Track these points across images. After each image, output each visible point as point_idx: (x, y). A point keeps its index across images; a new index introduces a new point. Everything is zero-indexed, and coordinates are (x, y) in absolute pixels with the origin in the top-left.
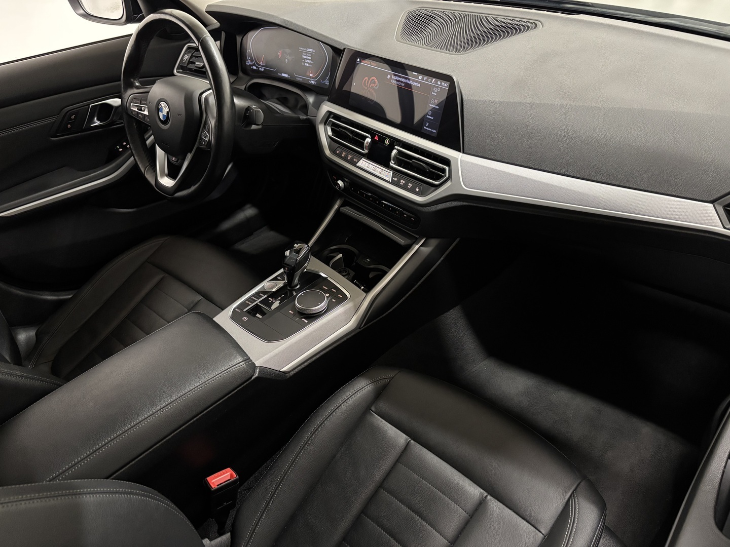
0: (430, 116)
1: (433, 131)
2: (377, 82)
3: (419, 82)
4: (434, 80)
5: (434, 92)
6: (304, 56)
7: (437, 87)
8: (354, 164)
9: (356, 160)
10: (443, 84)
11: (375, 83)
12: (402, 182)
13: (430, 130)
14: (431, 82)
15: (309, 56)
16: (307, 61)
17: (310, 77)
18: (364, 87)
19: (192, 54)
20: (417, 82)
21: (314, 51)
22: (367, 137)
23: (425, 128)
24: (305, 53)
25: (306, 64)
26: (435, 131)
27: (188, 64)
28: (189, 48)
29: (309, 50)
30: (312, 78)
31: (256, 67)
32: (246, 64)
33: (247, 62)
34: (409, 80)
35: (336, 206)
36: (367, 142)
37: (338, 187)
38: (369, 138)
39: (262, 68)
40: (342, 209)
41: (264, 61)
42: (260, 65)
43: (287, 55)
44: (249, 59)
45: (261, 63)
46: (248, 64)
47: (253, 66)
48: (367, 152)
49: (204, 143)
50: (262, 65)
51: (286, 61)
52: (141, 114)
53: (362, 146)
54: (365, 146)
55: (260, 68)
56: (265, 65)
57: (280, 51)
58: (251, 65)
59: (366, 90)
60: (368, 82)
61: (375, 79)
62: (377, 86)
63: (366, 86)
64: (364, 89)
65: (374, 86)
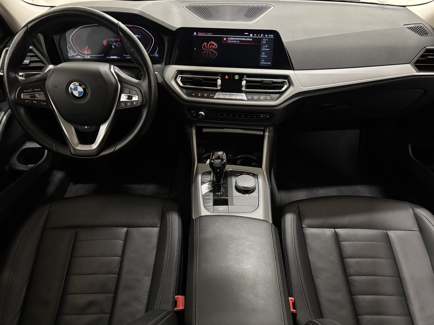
0: (264, 55)
1: (268, 63)
2: (215, 44)
3: (251, 38)
4: (262, 35)
5: (264, 41)
7: (266, 38)
8: (212, 98)
9: (213, 95)
10: (270, 35)
11: (213, 45)
12: (256, 97)
13: (266, 63)
14: (260, 36)
18: (205, 49)
20: (249, 38)
21: (140, 36)
22: (218, 79)
23: (261, 63)
26: (270, 63)
31: (81, 56)
32: (69, 55)
33: (69, 54)
34: (242, 38)
35: (194, 131)
36: (219, 82)
37: (201, 116)
38: (220, 79)
39: (87, 56)
40: (205, 130)
41: (89, 50)
42: (85, 54)
43: (113, 43)
44: (71, 52)
45: (86, 53)
46: (71, 55)
47: (76, 56)
48: (220, 88)
49: (129, 104)
50: (87, 54)
51: (113, 47)
52: (36, 100)
53: (216, 85)
54: (218, 85)
55: (86, 56)
56: (90, 53)
57: (104, 41)
58: (74, 56)
59: (207, 51)
60: (207, 46)
61: (213, 43)
62: (216, 46)
63: (206, 48)
64: (205, 51)
65: (214, 47)
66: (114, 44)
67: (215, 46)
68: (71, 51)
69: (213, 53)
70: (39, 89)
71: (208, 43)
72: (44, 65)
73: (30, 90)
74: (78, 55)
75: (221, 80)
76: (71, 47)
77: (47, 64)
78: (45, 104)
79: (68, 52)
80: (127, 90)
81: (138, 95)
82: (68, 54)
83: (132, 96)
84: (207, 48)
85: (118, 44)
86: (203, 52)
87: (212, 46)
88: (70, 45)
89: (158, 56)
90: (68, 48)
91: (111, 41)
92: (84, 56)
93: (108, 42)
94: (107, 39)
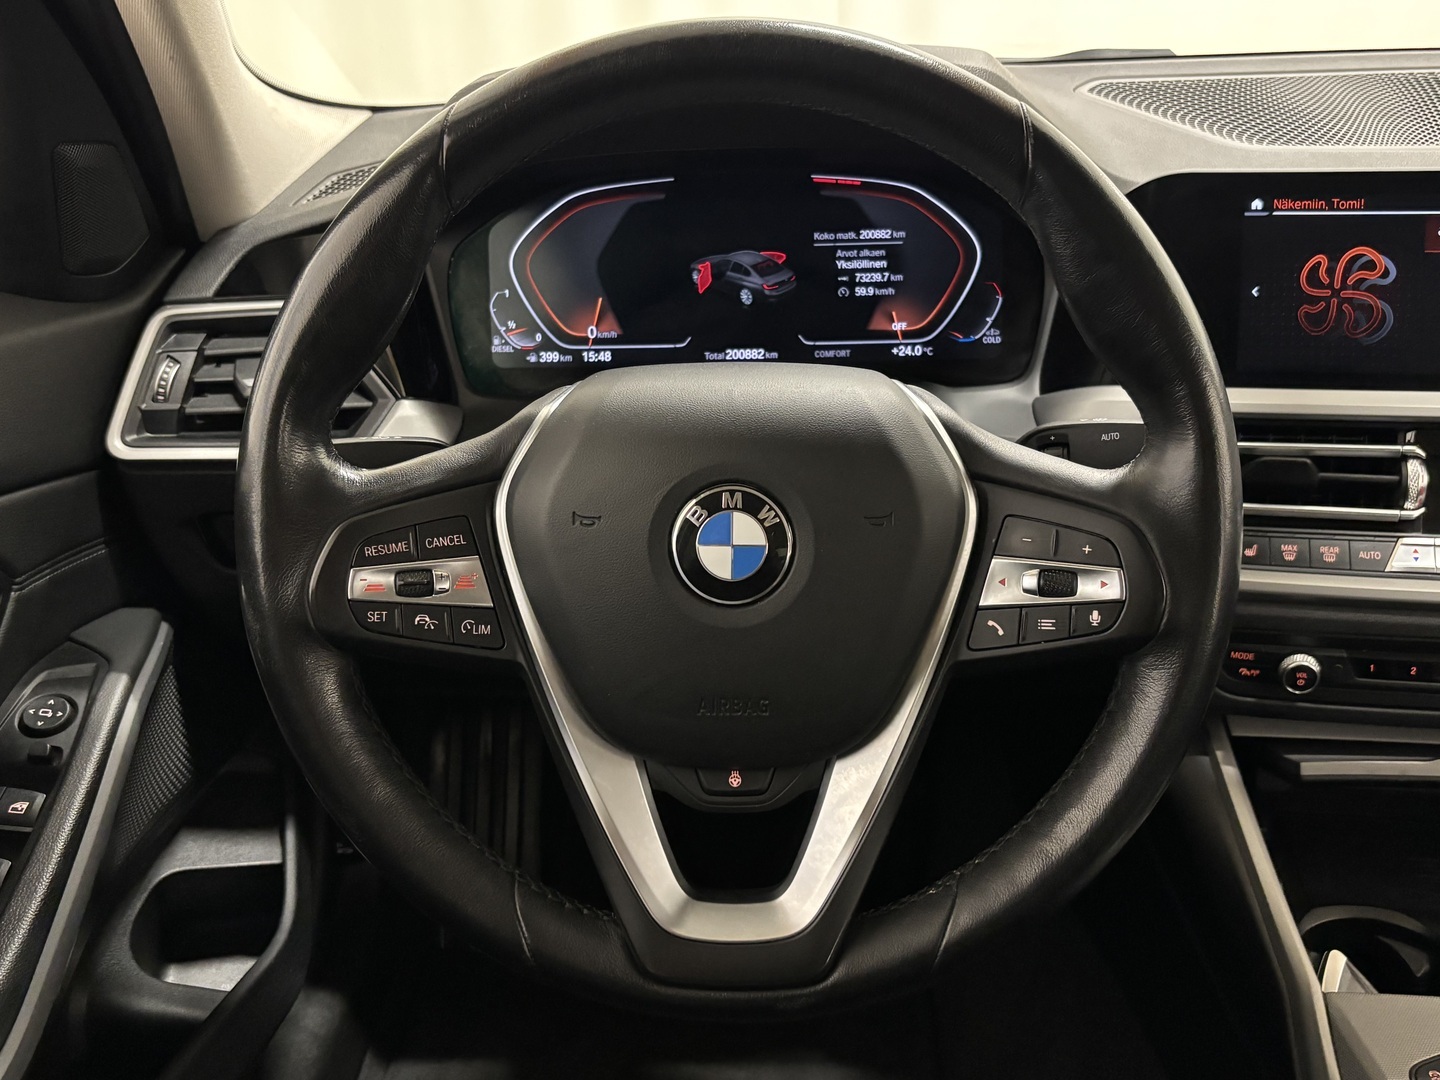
2: (1384, 261)
6: (848, 259)
8: (1377, 571)
9: (1377, 555)
11: (1370, 266)
15: (875, 259)
16: (866, 278)
17: (893, 335)
18: (1316, 292)
19: (200, 351)
21: (902, 234)
22: (1405, 457)
24: (844, 248)
25: (860, 291)
27: (185, 399)
28: (176, 327)
29: (866, 234)
30: (906, 334)
31: (563, 352)
32: (494, 349)
33: (496, 341)
35: (1231, 773)
36: (1417, 475)
37: (1301, 683)
38: (1417, 457)
39: (597, 351)
40: (1313, 767)
41: (610, 320)
42: (585, 341)
43: (748, 273)
44: (508, 330)
45: (592, 332)
46: (508, 349)
47: (537, 350)
48: (1423, 510)
49: (1047, 625)
50: (597, 341)
51: (746, 297)
52: (432, 610)
53: (1395, 495)
54: (1413, 492)
55: (588, 350)
56: (614, 334)
57: (699, 267)
58: (526, 352)
59: (1327, 300)
60: (1331, 272)
61: (1370, 254)
62: (1386, 273)
63: (1321, 286)
64: (1315, 300)
65: (1373, 278)
66: (755, 280)
67: (1380, 271)
68: (512, 324)
69: (1368, 309)
70: (458, 540)
71: (1334, 259)
72: (370, 404)
73: (401, 546)
74: (548, 346)
75: (1427, 463)
76: (513, 308)
77: (385, 396)
78: (485, 630)
79: (489, 330)
80: (1020, 535)
81: (1121, 567)
82: (491, 343)
83: (1074, 574)
84: (1332, 282)
85: (773, 279)
86: (1305, 308)
87: (1363, 274)
88: (507, 292)
89: (998, 340)
90: (492, 311)
91: (739, 268)
92: (577, 354)
93: (718, 274)
94: (717, 258)
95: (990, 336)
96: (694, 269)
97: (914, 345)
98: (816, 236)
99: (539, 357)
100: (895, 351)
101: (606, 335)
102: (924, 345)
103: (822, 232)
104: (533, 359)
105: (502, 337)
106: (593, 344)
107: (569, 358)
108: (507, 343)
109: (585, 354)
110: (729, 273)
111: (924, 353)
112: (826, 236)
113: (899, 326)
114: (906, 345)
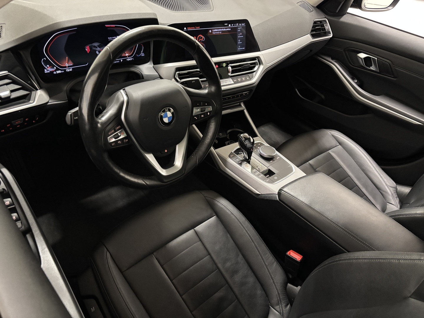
0: (240, 42)
1: (243, 48)
2: (203, 37)
3: (229, 28)
4: (237, 24)
5: (239, 30)
7: (240, 27)
10: (242, 24)
12: (239, 79)
13: (241, 49)
14: (236, 25)
17: (126, 57)
20: (228, 28)
23: (239, 49)
26: (244, 48)
30: (129, 56)
31: (61, 70)
33: (45, 70)
34: (223, 28)
39: (69, 69)
41: (70, 61)
42: (66, 67)
43: (97, 48)
44: (48, 67)
45: (67, 65)
46: (48, 72)
47: (55, 71)
49: (202, 116)
51: (98, 53)
52: (120, 140)
55: (67, 69)
56: (72, 65)
57: (87, 47)
58: (53, 72)
65: (202, 40)
66: (99, 49)
67: (203, 39)
68: (48, 66)
70: (119, 127)
71: (197, 37)
74: (57, 69)
76: (47, 62)
77: (34, 90)
78: (127, 140)
79: (43, 68)
81: (211, 106)
82: (44, 71)
83: (205, 108)
85: (102, 48)
88: (45, 58)
89: (144, 55)
90: (43, 63)
91: (95, 47)
92: (65, 70)
93: (91, 48)
94: (90, 45)
95: (143, 55)
96: (86, 48)
97: (130, 58)
98: (108, 38)
99: (56, 72)
100: (127, 60)
101: (70, 65)
102: (132, 58)
103: (109, 37)
104: (55, 73)
105: (47, 69)
106: (68, 67)
107: (63, 71)
108: (48, 70)
109: (66, 70)
110: (93, 48)
111: (132, 59)
112: (110, 38)
113: (127, 55)
114: (129, 58)
